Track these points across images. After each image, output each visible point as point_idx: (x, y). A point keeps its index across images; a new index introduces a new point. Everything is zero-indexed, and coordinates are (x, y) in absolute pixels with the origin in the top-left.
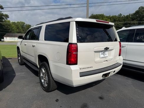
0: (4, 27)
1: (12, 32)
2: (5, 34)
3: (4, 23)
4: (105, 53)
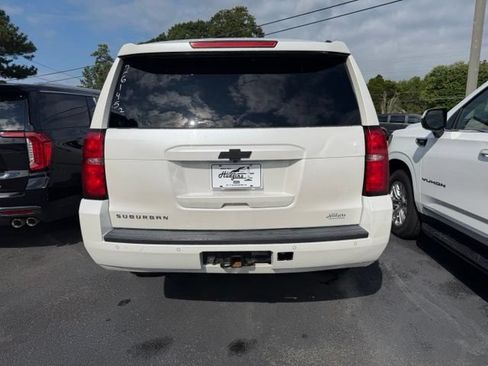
4: (246, 171)
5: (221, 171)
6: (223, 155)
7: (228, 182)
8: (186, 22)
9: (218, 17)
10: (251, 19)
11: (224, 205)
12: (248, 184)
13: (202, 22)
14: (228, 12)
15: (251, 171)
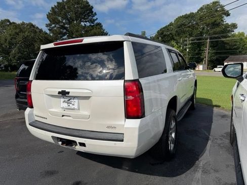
0: (226, 45)
1: (243, 52)
2: (227, 57)
3: (228, 39)
4: (72, 100)
5: (64, 100)
6: (59, 93)
7: (65, 105)
8: (184, 15)
9: (201, 9)
10: (222, 7)
11: (63, 116)
12: (73, 107)
13: (193, 13)
14: (208, 5)
15: (75, 100)
